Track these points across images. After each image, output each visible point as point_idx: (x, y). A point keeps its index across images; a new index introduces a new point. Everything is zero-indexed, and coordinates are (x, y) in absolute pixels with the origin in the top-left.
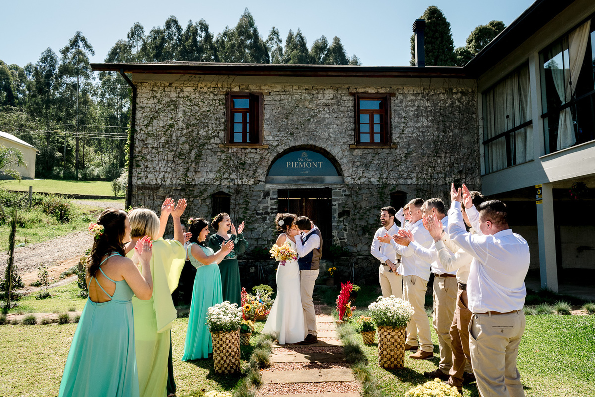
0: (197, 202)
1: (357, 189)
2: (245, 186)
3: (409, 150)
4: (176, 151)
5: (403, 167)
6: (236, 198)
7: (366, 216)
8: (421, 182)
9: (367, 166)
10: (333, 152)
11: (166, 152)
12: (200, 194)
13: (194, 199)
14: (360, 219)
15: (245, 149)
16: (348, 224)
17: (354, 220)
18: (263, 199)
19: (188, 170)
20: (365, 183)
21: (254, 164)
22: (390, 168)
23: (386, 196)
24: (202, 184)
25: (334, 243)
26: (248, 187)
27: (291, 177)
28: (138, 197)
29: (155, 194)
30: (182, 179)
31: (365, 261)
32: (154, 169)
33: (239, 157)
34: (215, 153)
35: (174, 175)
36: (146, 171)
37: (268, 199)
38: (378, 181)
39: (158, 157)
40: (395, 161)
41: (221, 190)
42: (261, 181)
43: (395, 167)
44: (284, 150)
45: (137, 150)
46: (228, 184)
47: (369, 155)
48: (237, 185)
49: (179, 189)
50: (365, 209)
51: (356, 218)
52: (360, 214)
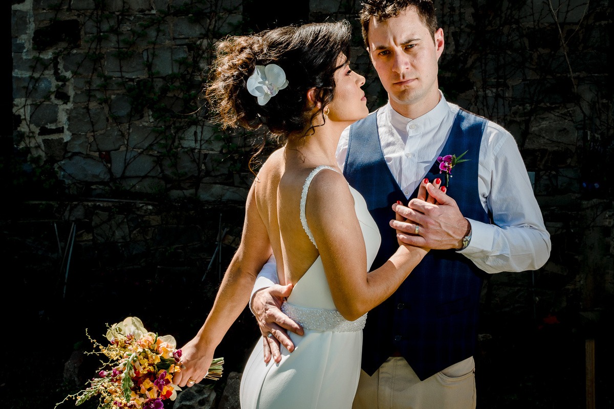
7: (142, 46)
14: (122, 56)
16: (75, 73)
17: (96, 59)
25: (22, 146)
31: (120, 218)
50: (140, 18)
51: (103, 51)
52: (122, 38)
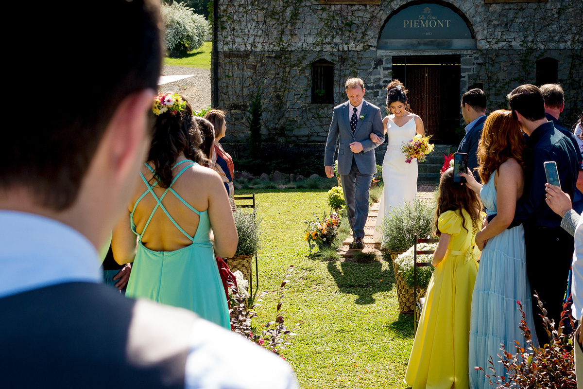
0: (295, 73)
1: (493, 56)
2: (351, 53)
3: (564, 4)
4: (267, 9)
5: (554, 27)
6: (341, 67)
7: (503, 91)
8: (579, 46)
9: (507, 26)
10: (463, 8)
11: (256, 11)
12: (298, 63)
13: (290, 69)
14: (496, 94)
15: (352, 5)
18: (374, 68)
19: (283, 32)
20: (505, 48)
21: (363, 24)
22: (537, 29)
23: (530, 65)
24: (300, 50)
26: (356, 53)
27: (409, 41)
28: (225, 66)
29: (244, 63)
30: (275, 44)
32: (242, 32)
33: (344, 16)
34: (315, 11)
35: (266, 40)
36: (233, 35)
37: (380, 69)
38: (521, 45)
39: (246, 17)
40: (545, 19)
41: (322, 58)
42: (372, 46)
43: (544, 26)
44: (401, 6)
45: (222, 8)
46: (331, 50)
47: (510, 11)
48: (342, 51)
49: (272, 57)
50: (502, 82)
51: (490, 93)
52: (496, 89)
